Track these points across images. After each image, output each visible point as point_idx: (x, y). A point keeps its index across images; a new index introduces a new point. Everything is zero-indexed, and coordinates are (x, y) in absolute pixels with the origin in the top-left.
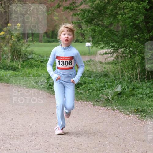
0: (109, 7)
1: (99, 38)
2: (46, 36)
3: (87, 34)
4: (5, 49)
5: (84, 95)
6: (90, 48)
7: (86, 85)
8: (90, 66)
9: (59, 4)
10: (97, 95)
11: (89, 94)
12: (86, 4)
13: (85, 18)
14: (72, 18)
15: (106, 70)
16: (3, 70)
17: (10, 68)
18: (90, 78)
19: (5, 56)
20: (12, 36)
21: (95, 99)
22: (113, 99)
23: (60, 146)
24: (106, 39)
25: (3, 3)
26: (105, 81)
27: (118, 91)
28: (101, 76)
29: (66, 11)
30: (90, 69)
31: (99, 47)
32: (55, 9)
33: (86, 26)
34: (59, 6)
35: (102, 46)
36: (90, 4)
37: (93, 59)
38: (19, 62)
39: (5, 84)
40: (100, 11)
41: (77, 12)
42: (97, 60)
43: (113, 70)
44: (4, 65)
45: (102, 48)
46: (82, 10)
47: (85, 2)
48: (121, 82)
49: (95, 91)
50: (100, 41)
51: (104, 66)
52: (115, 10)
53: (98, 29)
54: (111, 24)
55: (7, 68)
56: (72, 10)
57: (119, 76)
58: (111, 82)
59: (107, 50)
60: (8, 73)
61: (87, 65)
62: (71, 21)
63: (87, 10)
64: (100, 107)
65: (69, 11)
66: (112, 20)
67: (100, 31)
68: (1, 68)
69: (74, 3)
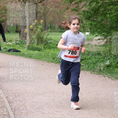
0: (101, 9)
1: (94, 30)
2: (59, 28)
3: (86, 27)
4: (33, 36)
5: (84, 67)
6: (89, 36)
7: (86, 60)
8: (89, 48)
9: (68, 7)
10: (93, 67)
11: (88, 66)
12: (86, 7)
13: (86, 16)
15: (99, 50)
16: (32, 51)
17: (36, 49)
18: (89, 55)
19: (33, 41)
20: (37, 28)
21: (92, 69)
22: (104, 70)
23: (69, 100)
24: (99, 30)
26: (98, 57)
27: (107, 65)
28: (96, 54)
29: (73, 12)
30: (89, 50)
31: (95, 35)
32: (65, 10)
33: (86, 21)
34: (68, 8)
35: (97, 34)
37: (90, 43)
38: (42, 45)
39: (33, 60)
40: (95, 12)
41: (80, 12)
42: (93, 44)
43: (104, 51)
44: (33, 47)
45: (96, 36)
46: (83, 11)
47: (85, 5)
48: (109, 58)
49: (92, 64)
50: (95, 31)
51: (98, 47)
52: (105, 11)
53: (94, 23)
54: (102, 20)
55: (34, 49)
56: (76, 11)
57: (108, 54)
58: (102, 59)
59: (100, 37)
60: (35, 53)
61: (87, 47)
63: (86, 11)
64: (95, 75)
65: (75, 12)
66: (103, 18)
67: (95, 25)
68: (30, 49)
69: (78, 6)
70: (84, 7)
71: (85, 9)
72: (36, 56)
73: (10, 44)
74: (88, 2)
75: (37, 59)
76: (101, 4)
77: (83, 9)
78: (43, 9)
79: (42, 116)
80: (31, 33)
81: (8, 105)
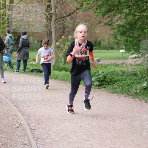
0: (138, 23)
1: (130, 47)
3: (121, 43)
4: (60, 55)
5: (118, 89)
7: (120, 82)
8: (123, 68)
9: (100, 21)
10: (128, 89)
11: (122, 89)
12: (120, 21)
13: (120, 31)
14: (110, 31)
15: (135, 70)
16: (58, 71)
17: (63, 69)
18: (123, 76)
19: (59, 60)
20: (65, 45)
21: (126, 92)
22: (140, 92)
23: (99, 128)
24: (135, 47)
25: (59, 21)
26: (134, 78)
27: (144, 87)
28: (131, 75)
29: (105, 26)
30: (123, 70)
31: (130, 53)
32: (97, 25)
33: (121, 37)
34: (100, 22)
35: (133, 52)
36: (124, 21)
37: (125, 62)
38: (70, 64)
39: (59, 81)
40: (131, 26)
41: (114, 27)
42: (128, 63)
43: (141, 71)
44: (59, 67)
45: (132, 54)
46: (118, 25)
47: (120, 19)
48: (146, 80)
49: (127, 86)
50: (131, 49)
51: (134, 67)
52: (143, 25)
53: (129, 39)
54: (139, 36)
55: (61, 69)
56: (110, 25)
57: (145, 75)
58: (139, 80)
59: (136, 55)
60: (61, 73)
61: (121, 66)
62: (109, 33)
63: (121, 25)
64: (130, 99)
65: (108, 26)
66: (140, 33)
67: (131, 41)
68: (56, 69)
69: (112, 20)
70: (119, 20)
71: (119, 23)
72: (62, 77)
73: (34, 63)
74: (123, 15)
75: (63, 81)
76: (139, 17)
77: (118, 23)
78: (71, 23)
79: (68, 146)
80: (57, 51)
81: (29, 133)
